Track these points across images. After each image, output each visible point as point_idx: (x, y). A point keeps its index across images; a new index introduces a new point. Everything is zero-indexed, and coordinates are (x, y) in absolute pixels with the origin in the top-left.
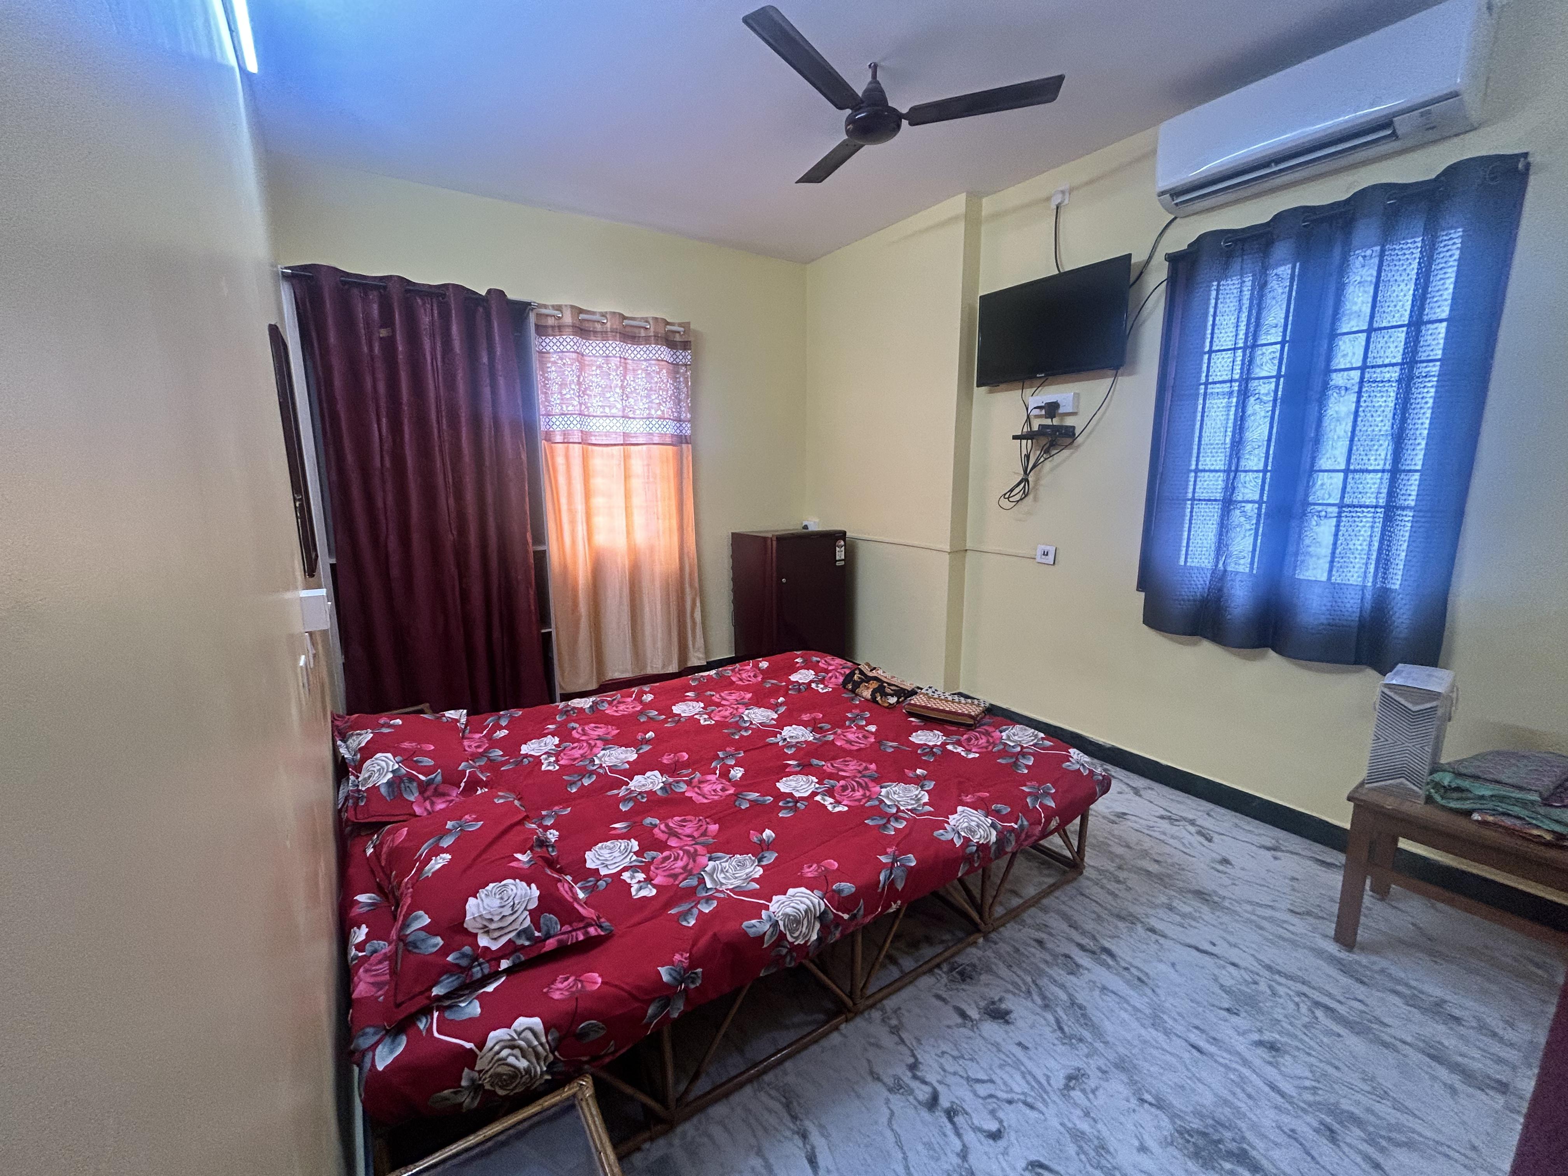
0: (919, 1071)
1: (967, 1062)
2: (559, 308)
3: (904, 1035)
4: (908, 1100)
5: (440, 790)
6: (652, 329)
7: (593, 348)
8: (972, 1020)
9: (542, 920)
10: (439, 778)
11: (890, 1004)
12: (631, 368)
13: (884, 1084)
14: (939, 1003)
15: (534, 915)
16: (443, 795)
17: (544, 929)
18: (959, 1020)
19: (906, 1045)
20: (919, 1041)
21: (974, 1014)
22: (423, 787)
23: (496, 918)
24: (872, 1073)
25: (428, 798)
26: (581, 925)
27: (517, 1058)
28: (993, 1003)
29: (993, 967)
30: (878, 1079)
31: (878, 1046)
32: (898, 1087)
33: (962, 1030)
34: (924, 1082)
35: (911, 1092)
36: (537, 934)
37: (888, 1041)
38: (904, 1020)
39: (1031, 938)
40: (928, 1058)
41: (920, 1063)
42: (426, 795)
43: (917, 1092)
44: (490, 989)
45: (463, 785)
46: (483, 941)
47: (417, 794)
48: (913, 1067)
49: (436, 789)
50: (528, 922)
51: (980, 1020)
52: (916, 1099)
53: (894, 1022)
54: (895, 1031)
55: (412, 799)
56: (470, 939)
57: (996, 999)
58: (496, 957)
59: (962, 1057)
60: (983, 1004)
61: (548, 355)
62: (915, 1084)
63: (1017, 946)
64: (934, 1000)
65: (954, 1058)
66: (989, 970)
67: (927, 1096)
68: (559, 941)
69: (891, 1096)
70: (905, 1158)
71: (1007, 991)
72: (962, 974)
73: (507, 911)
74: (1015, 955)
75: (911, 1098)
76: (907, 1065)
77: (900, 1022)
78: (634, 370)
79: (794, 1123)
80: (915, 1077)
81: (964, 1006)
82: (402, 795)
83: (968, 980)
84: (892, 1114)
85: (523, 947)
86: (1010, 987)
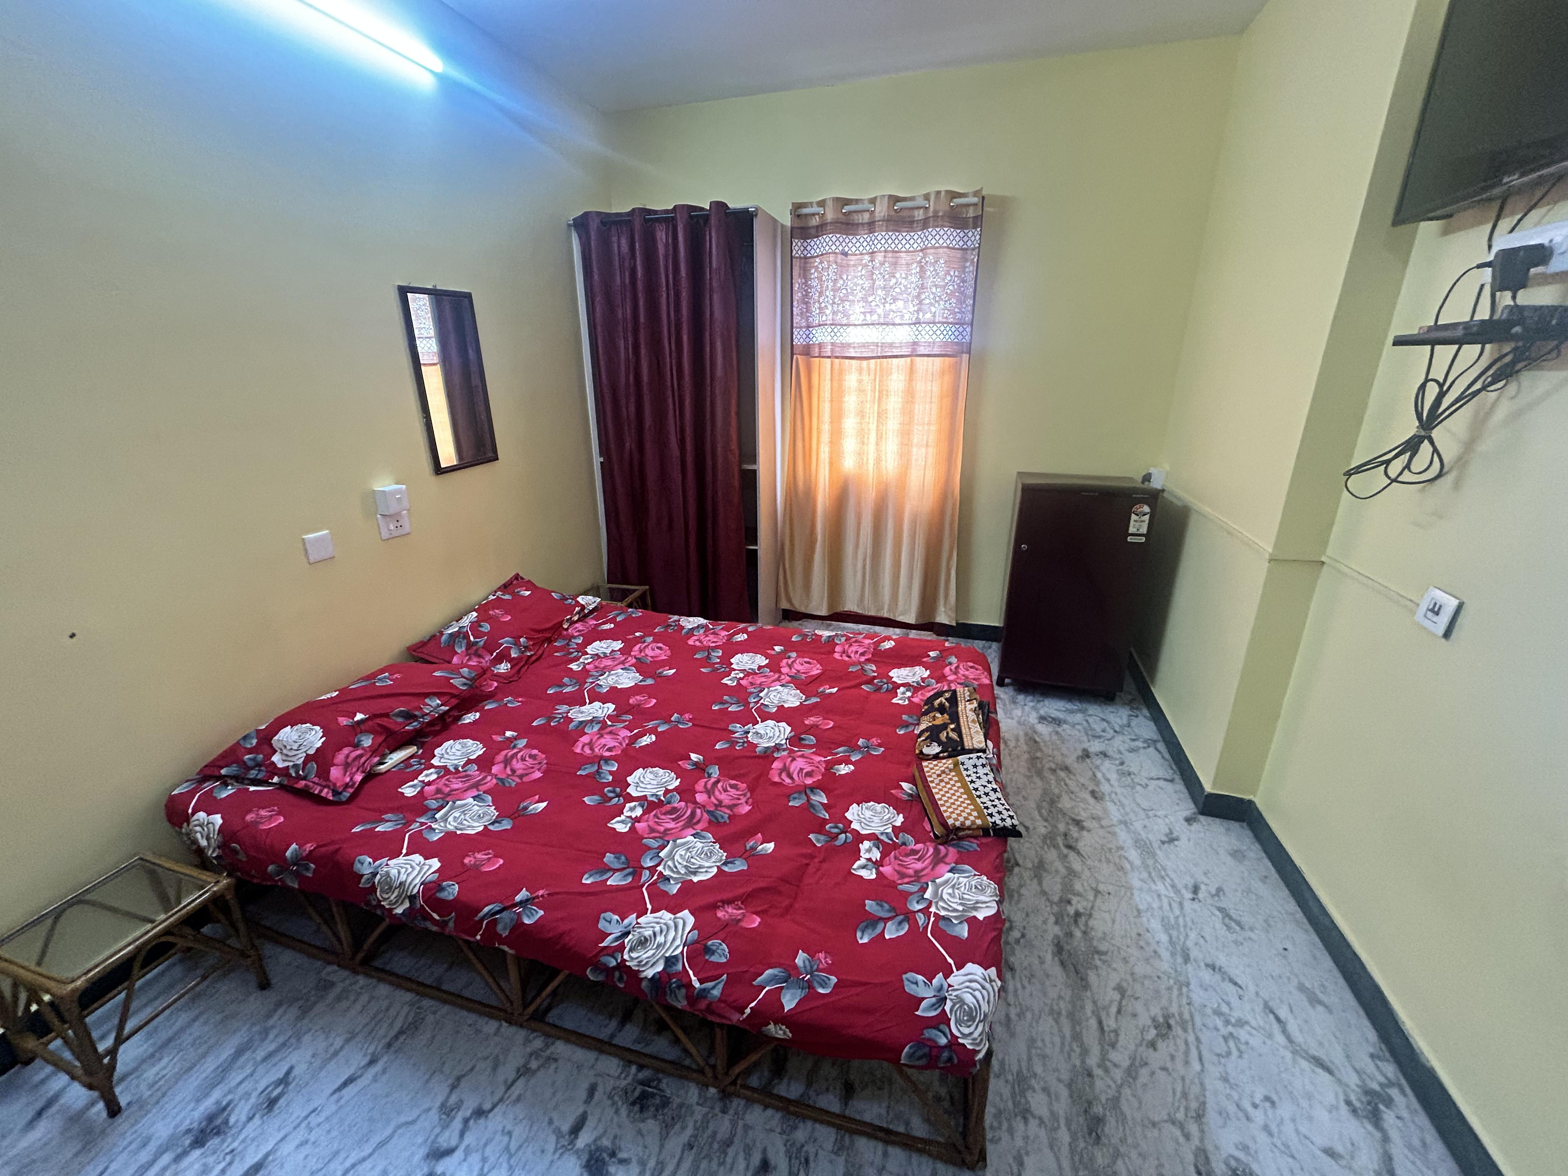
0: (475, 1120)
1: (505, 1165)
2: (822, 204)
3: (520, 1083)
4: (435, 1127)
5: (480, 652)
6: (931, 209)
7: (858, 244)
8: (572, 1142)
9: (309, 765)
10: (482, 643)
11: (560, 1048)
12: (904, 262)
13: (448, 1097)
14: (582, 1094)
15: (308, 758)
16: (480, 656)
17: (306, 771)
18: (566, 1128)
19: (506, 1092)
20: (518, 1099)
21: (584, 1139)
22: (470, 645)
23: (288, 747)
24: (459, 1079)
25: (469, 655)
26: (324, 783)
27: (202, 836)
28: (613, 1154)
29: (678, 1126)
30: (453, 1087)
31: (495, 1068)
32: (447, 1111)
33: (553, 1139)
34: (462, 1134)
35: (445, 1127)
36: (301, 772)
37: (507, 1072)
38: (540, 1074)
39: (765, 1151)
40: (496, 1121)
41: (486, 1117)
42: (469, 652)
43: (447, 1134)
44: (252, 788)
45: (495, 654)
46: (276, 758)
47: (464, 649)
48: (480, 1113)
49: (477, 650)
50: (300, 761)
51: (577, 1152)
52: (437, 1136)
53: (534, 1065)
54: (524, 1071)
55: (459, 651)
56: (269, 751)
57: (622, 1155)
58: (274, 770)
59: (511, 1156)
60: (606, 1142)
61: (812, 260)
62: (457, 1124)
63: (736, 1140)
64: (586, 1085)
65: (507, 1148)
66: (667, 1128)
67: (445, 1144)
68: (306, 786)
69: (434, 1111)
70: (364, 1159)
71: (643, 1163)
72: (644, 1096)
73: (295, 747)
74: (716, 1146)
75: (437, 1130)
76: (480, 1104)
77: (534, 1072)
78: (907, 264)
79: (382, 1049)
80: (466, 1121)
81: (590, 1123)
82: (454, 646)
83: (637, 1108)
84: (413, 1122)
85: (291, 776)
86: (652, 1163)
